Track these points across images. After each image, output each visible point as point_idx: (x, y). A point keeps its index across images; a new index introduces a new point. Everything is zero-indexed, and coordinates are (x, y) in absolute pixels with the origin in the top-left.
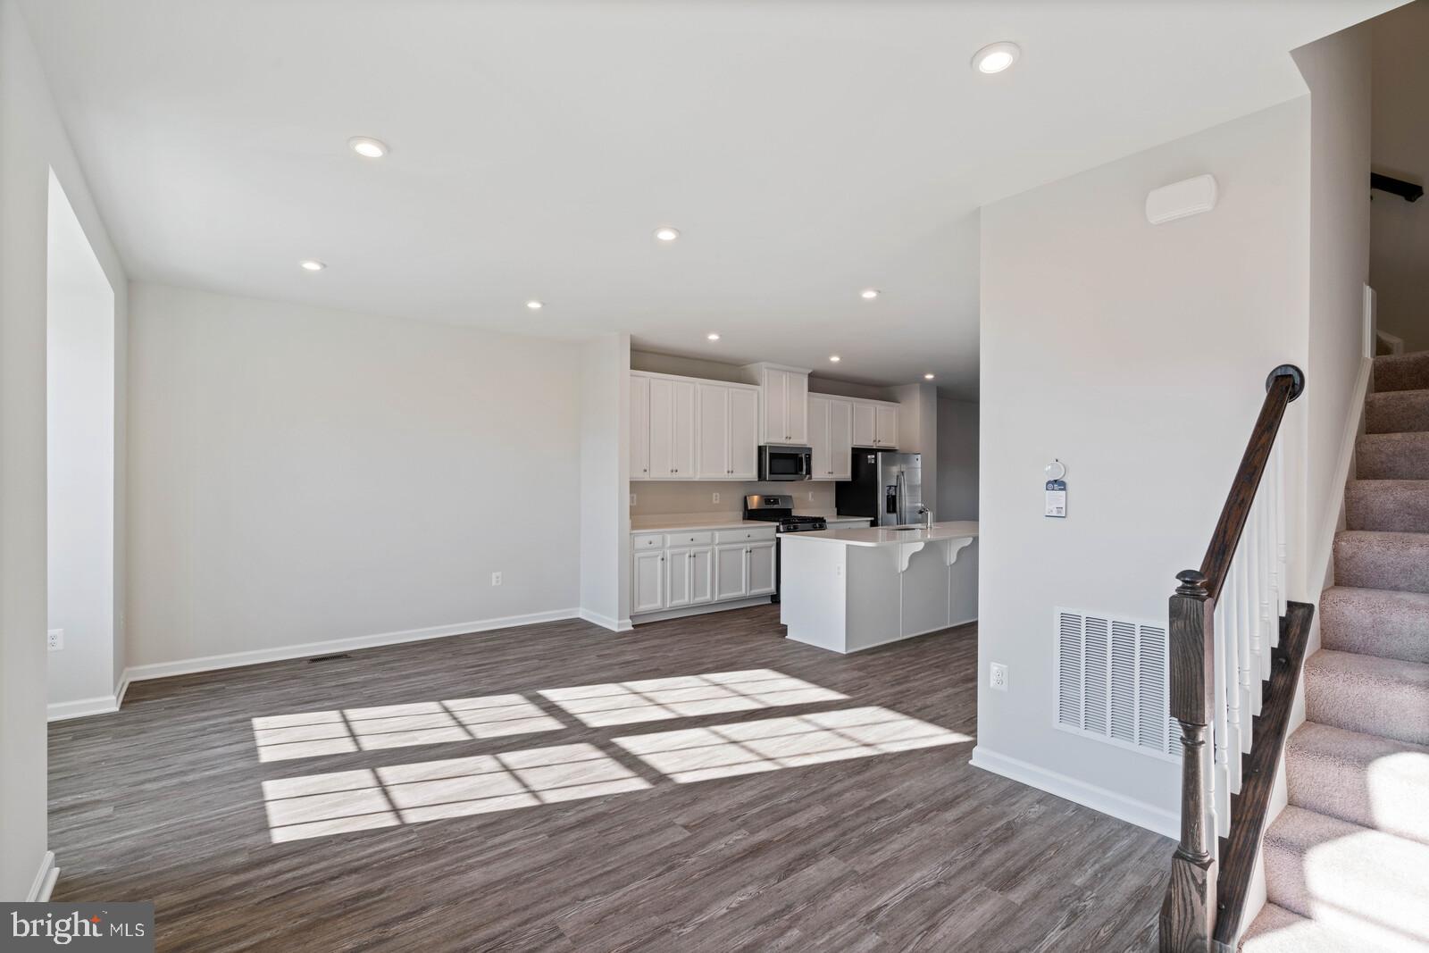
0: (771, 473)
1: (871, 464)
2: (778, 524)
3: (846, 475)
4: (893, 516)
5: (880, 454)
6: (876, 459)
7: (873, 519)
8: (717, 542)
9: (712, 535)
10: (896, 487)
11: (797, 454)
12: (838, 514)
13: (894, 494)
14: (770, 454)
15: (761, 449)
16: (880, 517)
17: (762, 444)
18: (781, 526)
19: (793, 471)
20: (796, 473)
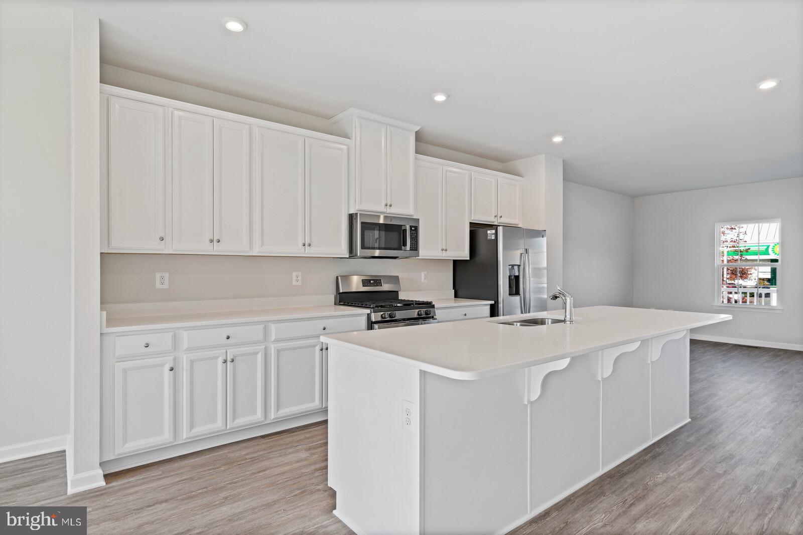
0: (363, 247)
1: (491, 240)
2: (368, 311)
3: (464, 254)
4: (516, 299)
5: (500, 229)
6: (496, 234)
7: (493, 302)
8: (273, 338)
9: (265, 329)
10: (519, 266)
11: (401, 226)
12: (456, 296)
13: (517, 274)
14: (362, 223)
15: (352, 218)
16: (501, 299)
17: (352, 212)
18: (373, 314)
19: (395, 246)
20: (400, 249)
